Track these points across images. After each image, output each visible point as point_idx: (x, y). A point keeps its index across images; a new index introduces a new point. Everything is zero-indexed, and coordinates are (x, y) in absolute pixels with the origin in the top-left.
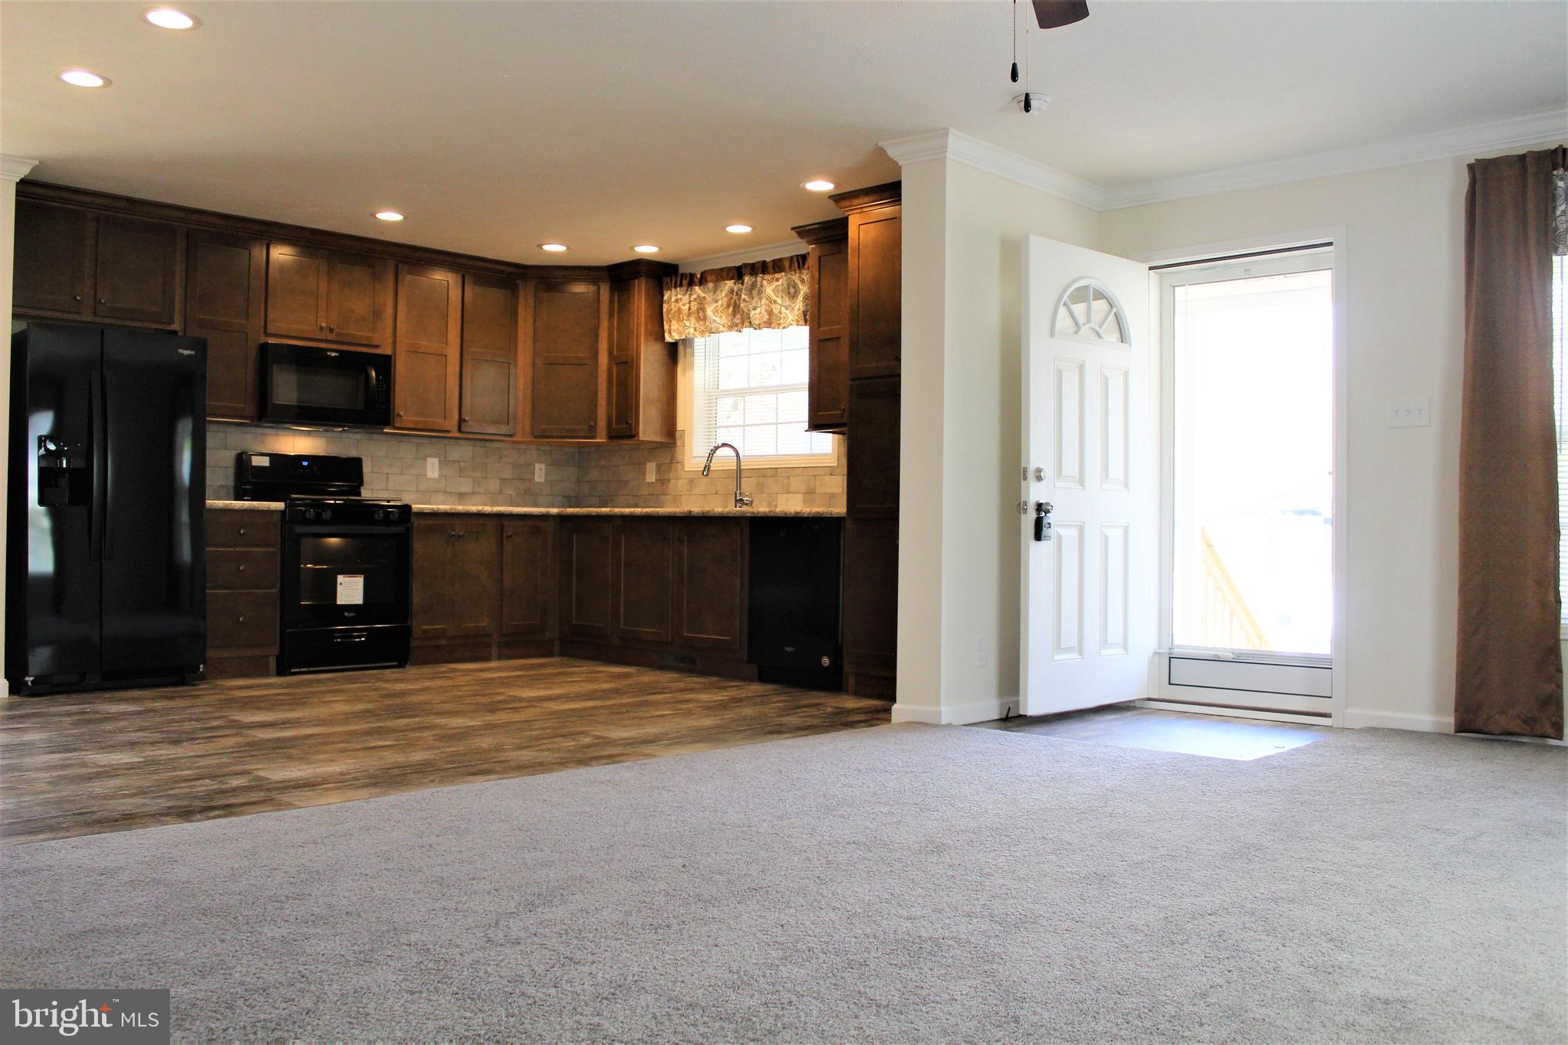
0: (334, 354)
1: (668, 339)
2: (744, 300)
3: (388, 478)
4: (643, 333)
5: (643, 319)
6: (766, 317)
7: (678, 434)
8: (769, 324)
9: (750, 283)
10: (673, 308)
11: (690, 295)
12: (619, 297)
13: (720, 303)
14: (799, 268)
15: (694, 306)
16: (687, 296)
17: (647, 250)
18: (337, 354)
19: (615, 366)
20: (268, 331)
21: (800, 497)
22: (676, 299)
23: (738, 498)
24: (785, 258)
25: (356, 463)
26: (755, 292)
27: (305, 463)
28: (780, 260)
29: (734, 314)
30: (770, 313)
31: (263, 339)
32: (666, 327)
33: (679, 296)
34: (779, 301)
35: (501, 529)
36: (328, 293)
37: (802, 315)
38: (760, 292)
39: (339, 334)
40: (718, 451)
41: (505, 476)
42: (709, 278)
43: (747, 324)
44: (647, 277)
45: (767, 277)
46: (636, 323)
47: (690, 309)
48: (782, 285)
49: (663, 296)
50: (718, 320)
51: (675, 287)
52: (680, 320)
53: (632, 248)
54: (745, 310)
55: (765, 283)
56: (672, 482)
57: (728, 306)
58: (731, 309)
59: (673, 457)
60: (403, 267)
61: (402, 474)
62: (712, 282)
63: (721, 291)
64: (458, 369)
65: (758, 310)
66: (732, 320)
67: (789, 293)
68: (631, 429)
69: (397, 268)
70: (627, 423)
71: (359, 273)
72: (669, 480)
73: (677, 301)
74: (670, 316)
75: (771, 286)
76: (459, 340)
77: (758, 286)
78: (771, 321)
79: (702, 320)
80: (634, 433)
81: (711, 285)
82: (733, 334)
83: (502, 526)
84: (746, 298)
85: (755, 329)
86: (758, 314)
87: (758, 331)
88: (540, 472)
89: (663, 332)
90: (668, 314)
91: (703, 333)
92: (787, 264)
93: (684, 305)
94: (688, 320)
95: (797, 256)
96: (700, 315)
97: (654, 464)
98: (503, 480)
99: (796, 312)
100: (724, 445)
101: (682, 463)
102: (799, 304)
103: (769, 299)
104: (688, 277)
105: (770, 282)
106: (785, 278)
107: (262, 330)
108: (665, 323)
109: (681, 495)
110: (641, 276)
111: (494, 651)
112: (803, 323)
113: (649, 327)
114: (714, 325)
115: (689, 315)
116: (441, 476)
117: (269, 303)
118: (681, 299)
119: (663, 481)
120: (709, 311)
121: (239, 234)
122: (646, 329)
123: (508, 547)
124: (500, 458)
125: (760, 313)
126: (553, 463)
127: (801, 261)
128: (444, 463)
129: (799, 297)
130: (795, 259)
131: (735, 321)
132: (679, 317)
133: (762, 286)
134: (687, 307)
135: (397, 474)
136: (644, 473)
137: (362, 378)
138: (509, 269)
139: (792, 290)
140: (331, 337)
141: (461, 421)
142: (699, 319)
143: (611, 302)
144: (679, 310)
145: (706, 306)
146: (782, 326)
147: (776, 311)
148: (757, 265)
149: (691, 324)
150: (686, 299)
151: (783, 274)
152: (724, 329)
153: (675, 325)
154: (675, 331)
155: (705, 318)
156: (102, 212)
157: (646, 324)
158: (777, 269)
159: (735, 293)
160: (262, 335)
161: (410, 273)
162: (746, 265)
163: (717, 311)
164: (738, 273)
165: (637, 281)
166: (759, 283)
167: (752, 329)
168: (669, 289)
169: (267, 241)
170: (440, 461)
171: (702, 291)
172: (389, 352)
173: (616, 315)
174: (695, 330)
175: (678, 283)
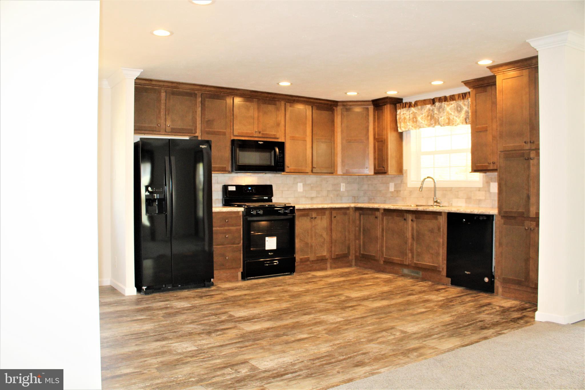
0: (261, 143)
1: (400, 130)
2: (436, 113)
3: (282, 192)
4: (389, 128)
5: (389, 122)
6: (447, 121)
7: (404, 171)
8: (448, 124)
9: (439, 106)
10: (402, 117)
11: (409, 112)
12: (377, 113)
13: (424, 115)
14: (463, 99)
15: (411, 116)
16: (408, 112)
17: (392, 93)
18: (263, 143)
19: (377, 143)
20: (234, 134)
21: (464, 200)
22: (402, 113)
23: (435, 201)
24: (456, 95)
25: (270, 187)
26: (441, 110)
27: (250, 188)
28: (453, 95)
29: (431, 119)
30: (449, 119)
31: (233, 138)
32: (399, 125)
33: (405, 112)
34: (453, 114)
35: (331, 214)
36: (258, 117)
37: (465, 120)
38: (443, 110)
39: (263, 134)
40: (426, 180)
41: (329, 189)
42: (418, 104)
43: (437, 124)
44: (390, 104)
45: (446, 103)
46: (386, 124)
47: (409, 118)
48: (454, 106)
49: (396, 112)
50: (423, 122)
51: (403, 108)
52: (405, 122)
53: (386, 93)
54: (437, 118)
55: (446, 106)
56: (402, 192)
57: (428, 116)
58: (429, 117)
59: (402, 182)
60: (288, 105)
61: (288, 190)
62: (420, 105)
63: (424, 110)
64: (311, 146)
65: (443, 118)
66: (430, 122)
67: (458, 110)
68: (385, 170)
69: (285, 104)
70: (383, 167)
71: (271, 108)
72: (400, 191)
73: (403, 114)
74: (400, 120)
75: (449, 107)
76: (311, 134)
77: (443, 107)
78: (449, 122)
79: (415, 122)
80: (386, 172)
81: (419, 107)
82: (431, 129)
83: (331, 213)
84: (437, 112)
85: (442, 126)
86: (443, 119)
87: (443, 127)
88: (343, 187)
89: (397, 128)
90: (399, 120)
91: (415, 128)
92: (457, 97)
93: (407, 116)
94: (409, 122)
95: (462, 94)
96: (414, 119)
97: (393, 184)
98: (328, 191)
99: (461, 118)
100: (428, 177)
101: (406, 184)
102: (463, 115)
103: (448, 113)
104: (409, 104)
105: (448, 105)
106: (455, 104)
107: (232, 134)
108: (398, 124)
109: (406, 198)
110: (387, 104)
111: (328, 265)
112: (465, 123)
113: (391, 125)
114: (421, 125)
115: (409, 120)
116: (304, 190)
117: (234, 122)
118: (405, 113)
119: (397, 191)
120: (419, 119)
121: (222, 94)
122: (390, 126)
123: (334, 222)
124: (327, 182)
125: (444, 119)
126: (348, 183)
127: (464, 96)
128: (304, 185)
129: (462, 112)
130: (461, 95)
131: (432, 122)
132: (405, 121)
133: (444, 107)
134: (408, 117)
135: (286, 191)
136: (388, 188)
137: (273, 153)
138: (330, 103)
139: (459, 109)
140: (260, 135)
141: (313, 167)
142: (413, 122)
143: (374, 115)
144: (405, 118)
145: (417, 116)
146: (455, 125)
147: (451, 118)
148: (442, 98)
149: (410, 124)
150: (408, 113)
151: (454, 101)
152: (426, 126)
153: (402, 125)
154: (403, 127)
155: (416, 121)
156: (168, 89)
157: (390, 125)
158: (452, 100)
159: (431, 111)
160: (232, 136)
161: (290, 106)
162: (436, 98)
163: (423, 118)
164: (433, 101)
165: (386, 106)
166: (443, 106)
167: (440, 126)
168: (400, 109)
169: (233, 96)
170: (303, 184)
171: (415, 110)
172: (283, 141)
173: (376, 121)
174: (412, 126)
175: (404, 106)
